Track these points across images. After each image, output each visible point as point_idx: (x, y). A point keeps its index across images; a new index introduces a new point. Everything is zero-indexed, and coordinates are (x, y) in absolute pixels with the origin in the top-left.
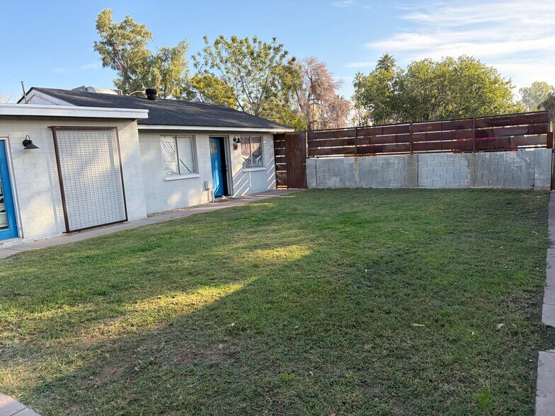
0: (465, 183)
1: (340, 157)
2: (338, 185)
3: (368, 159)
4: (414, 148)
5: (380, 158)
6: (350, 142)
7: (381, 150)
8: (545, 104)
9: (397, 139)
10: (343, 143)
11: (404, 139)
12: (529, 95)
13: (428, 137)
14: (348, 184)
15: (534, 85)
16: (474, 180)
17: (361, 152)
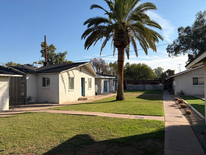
0: (152, 89)
1: (132, 85)
2: (132, 89)
3: (137, 85)
4: (144, 84)
5: (139, 85)
6: (134, 82)
7: (139, 84)
8: (161, 76)
9: (142, 82)
10: (133, 82)
11: (143, 82)
12: (157, 71)
13: (147, 82)
14: (134, 89)
15: (158, 68)
16: (153, 89)
17: (136, 84)
